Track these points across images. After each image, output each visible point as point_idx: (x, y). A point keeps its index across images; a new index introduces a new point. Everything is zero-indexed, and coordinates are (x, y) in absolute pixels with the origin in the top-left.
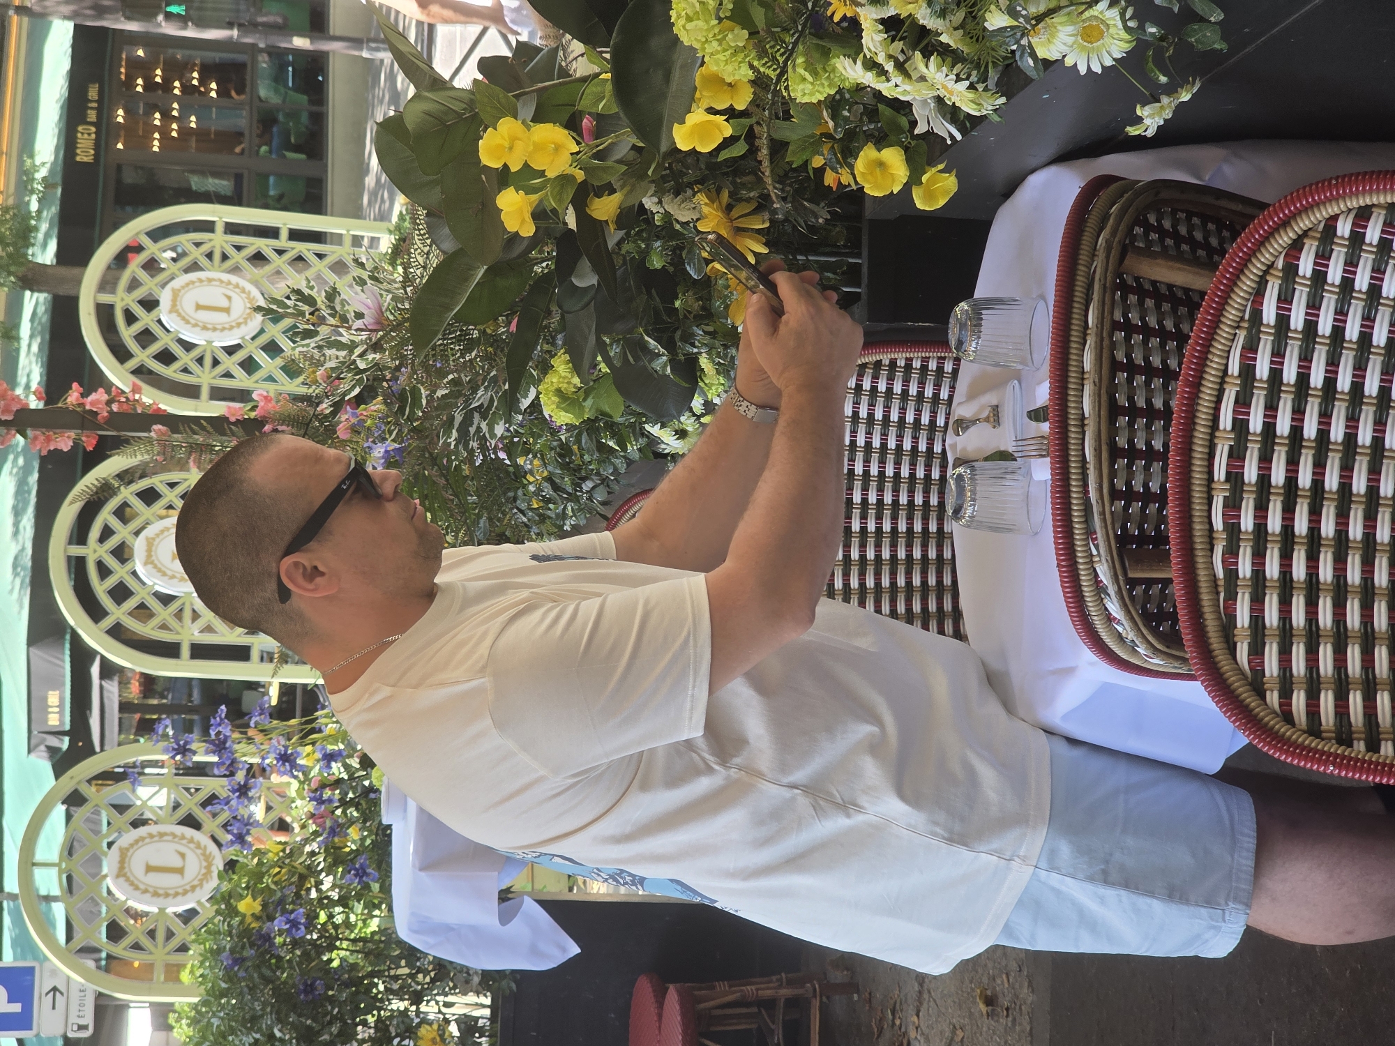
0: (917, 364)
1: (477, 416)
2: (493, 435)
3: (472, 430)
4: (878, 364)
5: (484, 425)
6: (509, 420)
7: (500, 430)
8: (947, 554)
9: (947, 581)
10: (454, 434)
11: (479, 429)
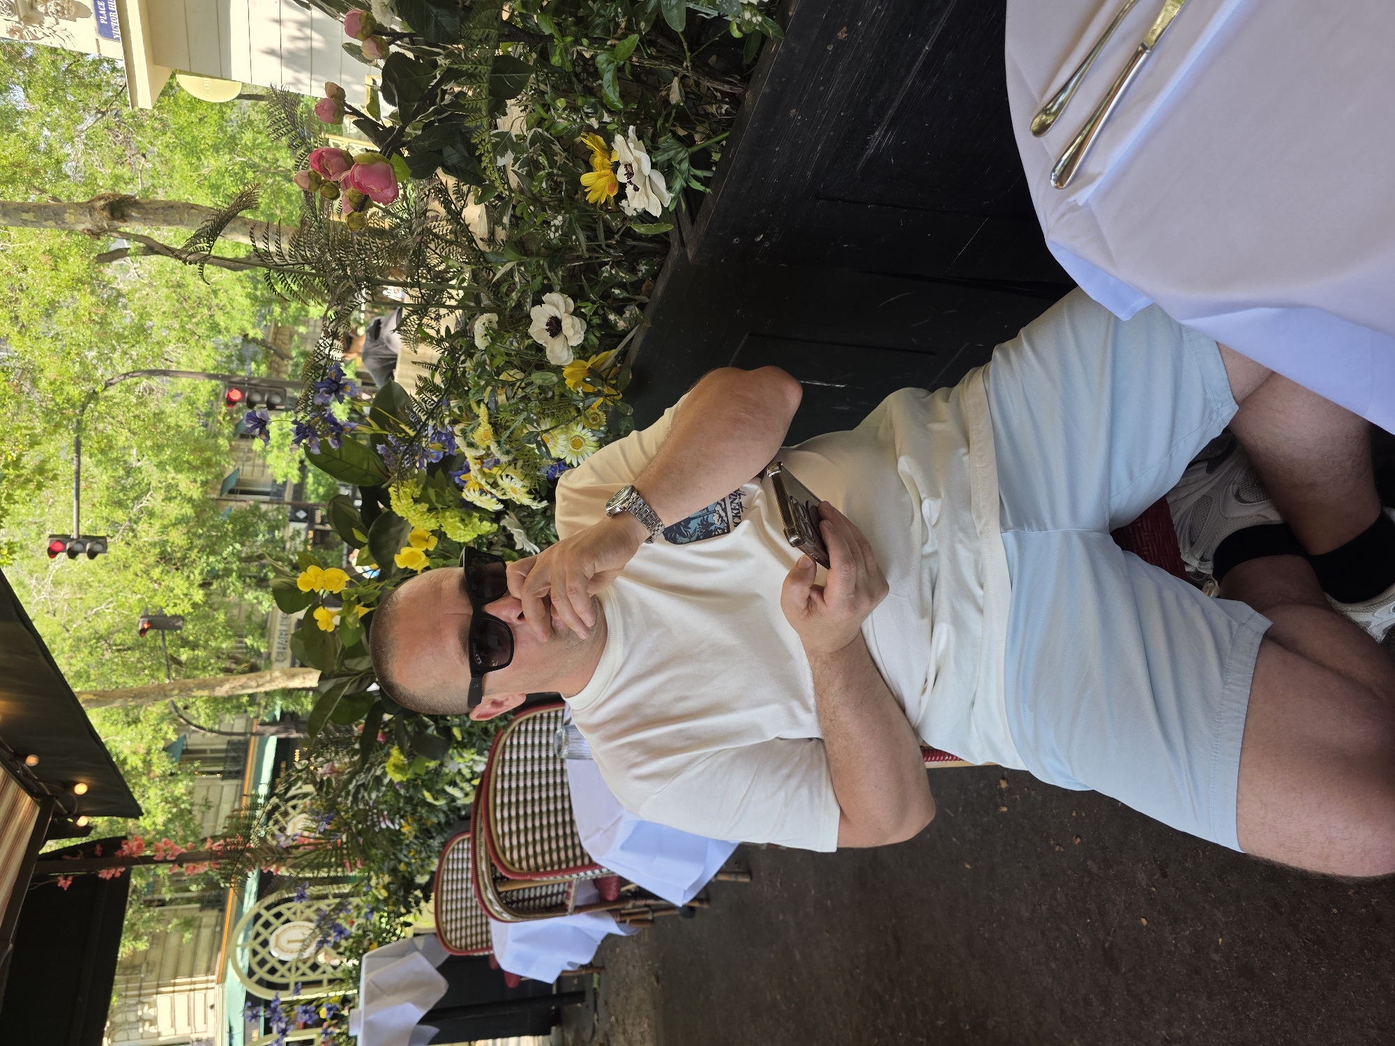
0: (553, 715)
1: (362, 790)
2: (370, 798)
3: (360, 796)
4: (535, 718)
5: (366, 795)
6: (378, 791)
7: (374, 795)
8: (566, 793)
9: (567, 806)
10: (350, 798)
11: (363, 797)
